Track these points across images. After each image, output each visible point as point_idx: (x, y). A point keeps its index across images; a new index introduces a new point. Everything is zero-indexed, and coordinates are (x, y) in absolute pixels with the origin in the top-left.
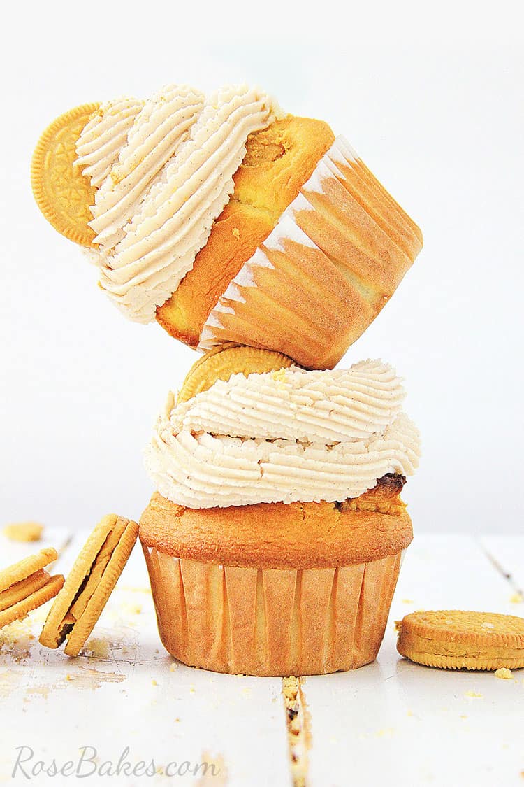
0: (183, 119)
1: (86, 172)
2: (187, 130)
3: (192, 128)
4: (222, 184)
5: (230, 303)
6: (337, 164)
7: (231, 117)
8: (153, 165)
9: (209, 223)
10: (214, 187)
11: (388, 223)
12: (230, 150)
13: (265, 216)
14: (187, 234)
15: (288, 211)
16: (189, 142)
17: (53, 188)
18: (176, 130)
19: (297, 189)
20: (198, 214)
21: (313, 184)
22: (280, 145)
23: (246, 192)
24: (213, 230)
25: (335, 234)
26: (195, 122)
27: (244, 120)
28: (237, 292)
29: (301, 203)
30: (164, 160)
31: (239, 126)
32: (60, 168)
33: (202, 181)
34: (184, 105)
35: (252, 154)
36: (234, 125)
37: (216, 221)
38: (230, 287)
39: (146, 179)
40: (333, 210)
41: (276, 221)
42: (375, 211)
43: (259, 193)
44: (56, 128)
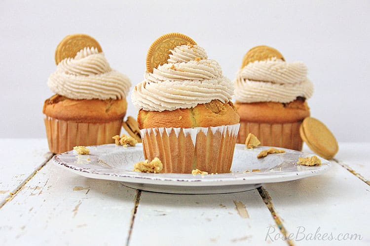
0: (207, 75)
1: (170, 55)
2: (204, 79)
3: (206, 80)
4: (193, 102)
5: (158, 132)
6: (227, 131)
7: (218, 90)
8: (186, 76)
9: (178, 107)
10: (190, 101)
11: (221, 161)
12: (206, 97)
13: (193, 123)
14: (170, 103)
15: (199, 128)
16: (200, 82)
17: (159, 48)
18: (201, 75)
19: (209, 126)
20: (178, 102)
21: (214, 129)
22: (220, 111)
23: (196, 112)
24: (177, 110)
25: (204, 148)
26: (209, 79)
27: (220, 94)
28: (163, 132)
29: (205, 130)
30: (189, 78)
31: (217, 95)
32: (166, 46)
33: (190, 96)
34: (211, 72)
35: (211, 104)
36: (216, 93)
37: (180, 109)
38: (163, 128)
39: (180, 77)
40: (212, 141)
41: (193, 127)
42: (222, 154)
43: (199, 116)
44: (179, 36)
